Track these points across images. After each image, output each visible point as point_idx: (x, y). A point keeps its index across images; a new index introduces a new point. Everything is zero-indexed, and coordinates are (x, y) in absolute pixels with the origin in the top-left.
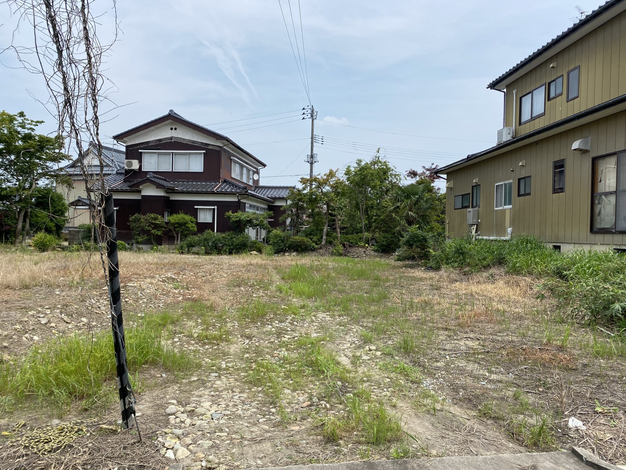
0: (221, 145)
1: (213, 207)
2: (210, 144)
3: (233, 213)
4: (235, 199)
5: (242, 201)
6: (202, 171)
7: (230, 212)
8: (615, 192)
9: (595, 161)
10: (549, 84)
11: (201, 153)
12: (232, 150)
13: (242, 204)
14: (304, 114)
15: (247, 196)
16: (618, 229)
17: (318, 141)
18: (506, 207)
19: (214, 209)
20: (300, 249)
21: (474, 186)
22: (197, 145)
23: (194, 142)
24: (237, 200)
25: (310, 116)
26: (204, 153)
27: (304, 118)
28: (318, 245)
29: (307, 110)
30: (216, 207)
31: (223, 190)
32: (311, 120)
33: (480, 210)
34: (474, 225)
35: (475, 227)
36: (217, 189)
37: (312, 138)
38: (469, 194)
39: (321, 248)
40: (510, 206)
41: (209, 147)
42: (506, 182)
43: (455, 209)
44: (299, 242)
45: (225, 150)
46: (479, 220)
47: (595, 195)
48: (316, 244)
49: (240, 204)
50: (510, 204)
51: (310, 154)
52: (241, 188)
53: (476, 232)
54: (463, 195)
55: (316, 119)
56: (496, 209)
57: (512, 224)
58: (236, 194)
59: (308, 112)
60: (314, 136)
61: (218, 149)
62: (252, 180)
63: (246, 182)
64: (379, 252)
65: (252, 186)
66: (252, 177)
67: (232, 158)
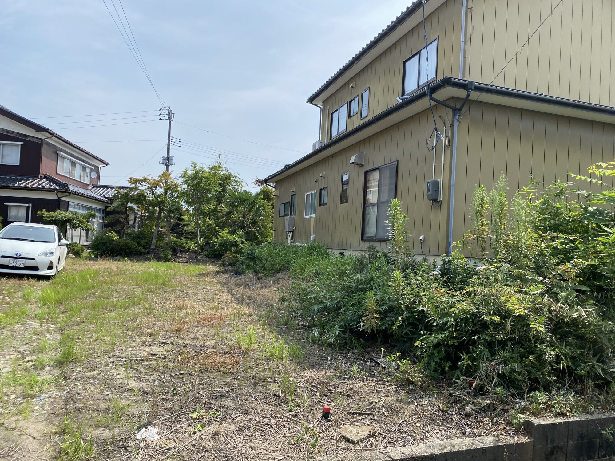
0: (43, 138)
1: (27, 205)
2: (29, 136)
3: (46, 211)
4: (53, 196)
5: (62, 199)
6: (18, 164)
7: (44, 211)
8: (377, 203)
9: (366, 174)
10: (350, 102)
11: (17, 145)
12: (60, 144)
13: (62, 203)
14: (161, 114)
15: (69, 194)
16: (378, 238)
17: (175, 144)
18: (311, 215)
19: (28, 207)
20: (123, 253)
21: (293, 195)
22: (13, 135)
23: (10, 132)
24: (56, 198)
25: (167, 117)
26: (21, 145)
27: (160, 119)
28: (145, 249)
29: (164, 111)
30: (31, 205)
31: (40, 187)
32: (168, 121)
33: (296, 217)
34: (290, 232)
35: (290, 234)
36: (33, 185)
37: (169, 140)
38: (289, 202)
39: (148, 253)
40: (314, 215)
41: (28, 139)
42: (313, 192)
43: (280, 217)
44: (124, 246)
45: (48, 144)
46: (294, 228)
47: (366, 206)
48: (143, 248)
49: (59, 202)
50: (314, 214)
51: (166, 156)
52: (61, 185)
53: (292, 239)
54: (285, 204)
55: (173, 120)
56: (305, 217)
57: (315, 232)
58: (54, 191)
59: (165, 113)
60: (171, 138)
61: (38, 141)
62: (88, 179)
63: (79, 180)
64: (212, 257)
65: (88, 185)
66: (88, 175)
67: (58, 152)
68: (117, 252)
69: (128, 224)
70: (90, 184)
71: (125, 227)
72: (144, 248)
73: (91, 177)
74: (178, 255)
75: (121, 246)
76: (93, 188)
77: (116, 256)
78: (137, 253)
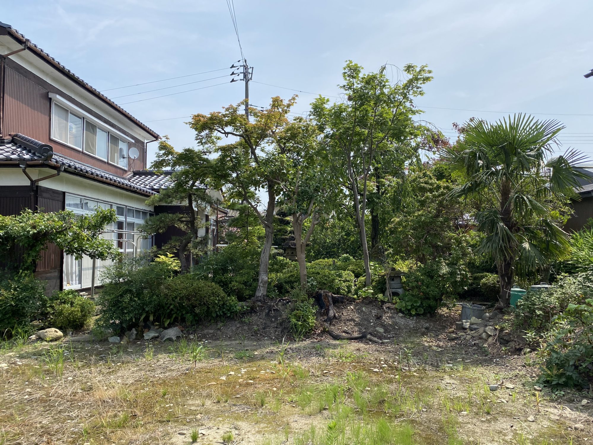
0: (5, 53)
4: (16, 179)
5: (44, 184)
14: (233, 74)
15: (55, 172)
20: (188, 317)
24: (27, 183)
25: (242, 76)
27: (233, 81)
28: (244, 301)
29: (237, 68)
32: (244, 83)
49: (36, 193)
52: (38, 151)
55: (251, 79)
58: (17, 166)
59: (239, 71)
62: (126, 160)
63: (106, 160)
64: (417, 315)
65: (125, 171)
66: (125, 154)
67: (51, 95)
68: (169, 317)
69: (197, 237)
70: (129, 170)
71: (190, 245)
72: (241, 298)
73: (129, 158)
74: (331, 313)
75: (181, 298)
76: (134, 176)
77: (170, 326)
78: (225, 314)
